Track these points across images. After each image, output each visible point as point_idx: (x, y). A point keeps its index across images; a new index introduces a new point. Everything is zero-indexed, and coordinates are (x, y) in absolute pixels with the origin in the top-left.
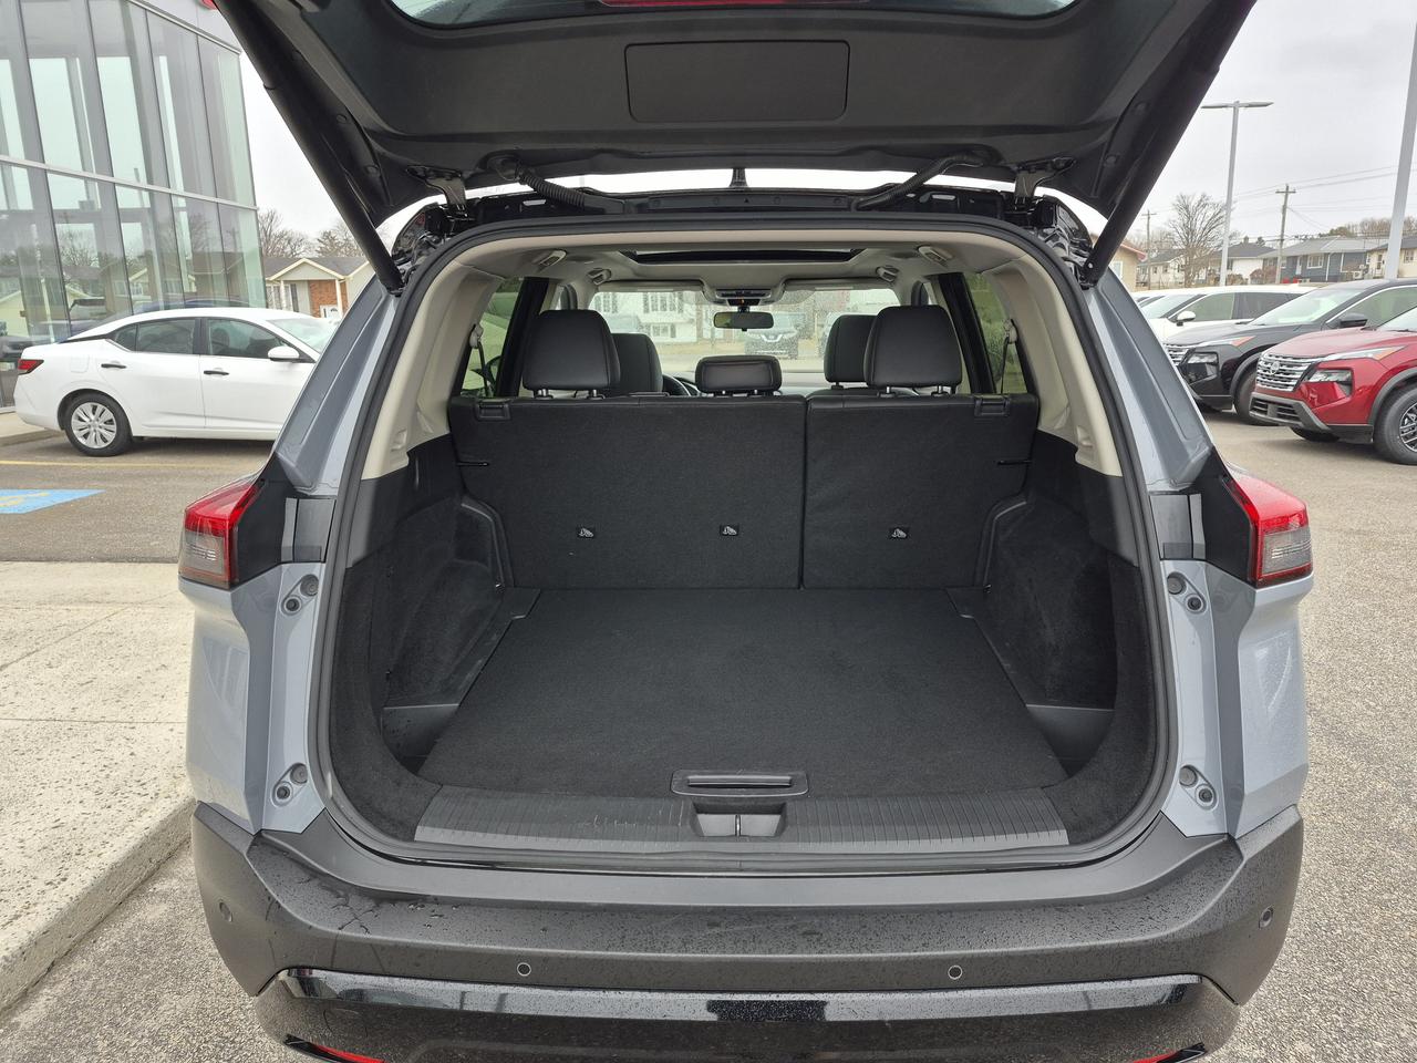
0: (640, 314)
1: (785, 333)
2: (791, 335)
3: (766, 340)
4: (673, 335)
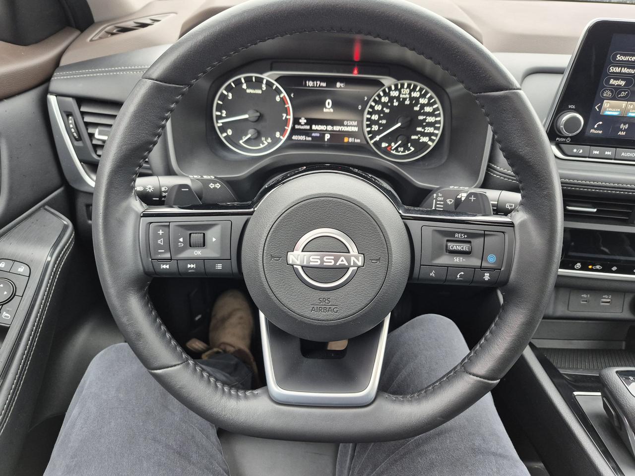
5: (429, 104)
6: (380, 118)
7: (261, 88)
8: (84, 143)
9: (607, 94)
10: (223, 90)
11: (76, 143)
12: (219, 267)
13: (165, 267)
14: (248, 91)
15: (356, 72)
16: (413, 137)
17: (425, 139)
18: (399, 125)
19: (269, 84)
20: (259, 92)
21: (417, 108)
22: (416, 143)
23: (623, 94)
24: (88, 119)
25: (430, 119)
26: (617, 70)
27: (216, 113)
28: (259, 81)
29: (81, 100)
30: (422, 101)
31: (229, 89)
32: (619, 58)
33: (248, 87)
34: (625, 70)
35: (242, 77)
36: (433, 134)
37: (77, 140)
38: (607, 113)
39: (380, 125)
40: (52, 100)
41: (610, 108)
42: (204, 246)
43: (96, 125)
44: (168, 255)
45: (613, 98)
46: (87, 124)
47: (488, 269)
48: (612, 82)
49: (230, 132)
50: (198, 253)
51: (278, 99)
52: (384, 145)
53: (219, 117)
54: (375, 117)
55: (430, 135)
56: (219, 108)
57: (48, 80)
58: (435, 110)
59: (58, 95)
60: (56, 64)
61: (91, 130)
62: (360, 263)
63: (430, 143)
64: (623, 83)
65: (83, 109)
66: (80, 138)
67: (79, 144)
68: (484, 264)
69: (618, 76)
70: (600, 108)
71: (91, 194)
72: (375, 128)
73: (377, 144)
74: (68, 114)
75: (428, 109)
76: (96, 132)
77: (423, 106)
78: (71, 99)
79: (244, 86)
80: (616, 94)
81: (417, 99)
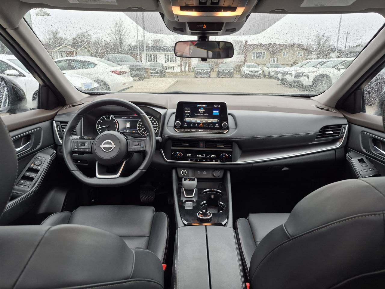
0: (163, 62)
1: (206, 70)
2: (208, 70)
3: (201, 72)
4: (173, 70)
6: (142, 126)
8: (61, 133)
9: (186, 117)
10: (99, 120)
11: (59, 133)
12: (87, 150)
13: (76, 150)
19: (112, 118)
20: (109, 120)
23: (189, 117)
24: (62, 127)
25: (156, 126)
27: (97, 126)
28: (109, 117)
29: (61, 122)
31: (101, 120)
32: (186, 109)
34: (188, 112)
35: (105, 117)
37: (59, 132)
38: (187, 121)
39: (142, 128)
40: (54, 122)
41: (188, 120)
42: (84, 146)
43: (64, 128)
44: (77, 148)
45: (187, 118)
48: (186, 114)
49: (101, 131)
50: (83, 147)
51: (114, 122)
52: (143, 133)
53: (98, 127)
54: (141, 126)
55: (156, 130)
56: (98, 124)
57: (54, 118)
59: (56, 121)
60: (56, 114)
61: (63, 130)
62: (115, 147)
64: (189, 114)
65: (62, 124)
66: (60, 131)
67: (60, 133)
68: (141, 147)
69: (187, 113)
70: (185, 120)
71: (61, 146)
72: (141, 128)
74: (57, 125)
75: (155, 123)
78: (59, 122)
79: (105, 119)
80: (188, 117)
81: (152, 121)
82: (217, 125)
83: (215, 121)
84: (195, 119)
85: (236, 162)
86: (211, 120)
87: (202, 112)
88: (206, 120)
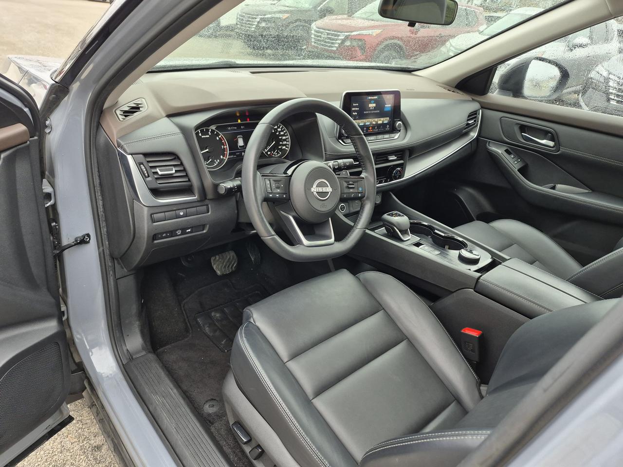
5: (282, 131)
7: (208, 134)
14: (203, 137)
15: (248, 120)
16: (279, 147)
17: (284, 147)
18: (274, 142)
19: (212, 131)
20: (208, 136)
21: (278, 134)
22: (281, 150)
23: (357, 117)
24: (151, 165)
25: (284, 138)
26: (356, 109)
28: (207, 131)
29: (146, 155)
30: (279, 130)
32: (354, 105)
33: (202, 135)
35: (200, 130)
36: (287, 144)
37: (147, 177)
40: (130, 157)
43: (155, 167)
46: (151, 167)
47: (359, 193)
48: (353, 113)
51: (218, 138)
52: (269, 153)
55: (285, 145)
58: (285, 133)
63: (287, 149)
64: (356, 114)
65: (148, 160)
66: (149, 175)
67: (149, 179)
68: (359, 191)
69: (355, 111)
73: (267, 153)
74: (139, 164)
75: (282, 133)
76: (158, 170)
77: (280, 132)
78: (141, 156)
79: (200, 135)
81: (276, 129)
82: (388, 126)
83: (386, 120)
84: (364, 120)
85: (403, 178)
86: (382, 119)
87: (372, 107)
88: (376, 120)
